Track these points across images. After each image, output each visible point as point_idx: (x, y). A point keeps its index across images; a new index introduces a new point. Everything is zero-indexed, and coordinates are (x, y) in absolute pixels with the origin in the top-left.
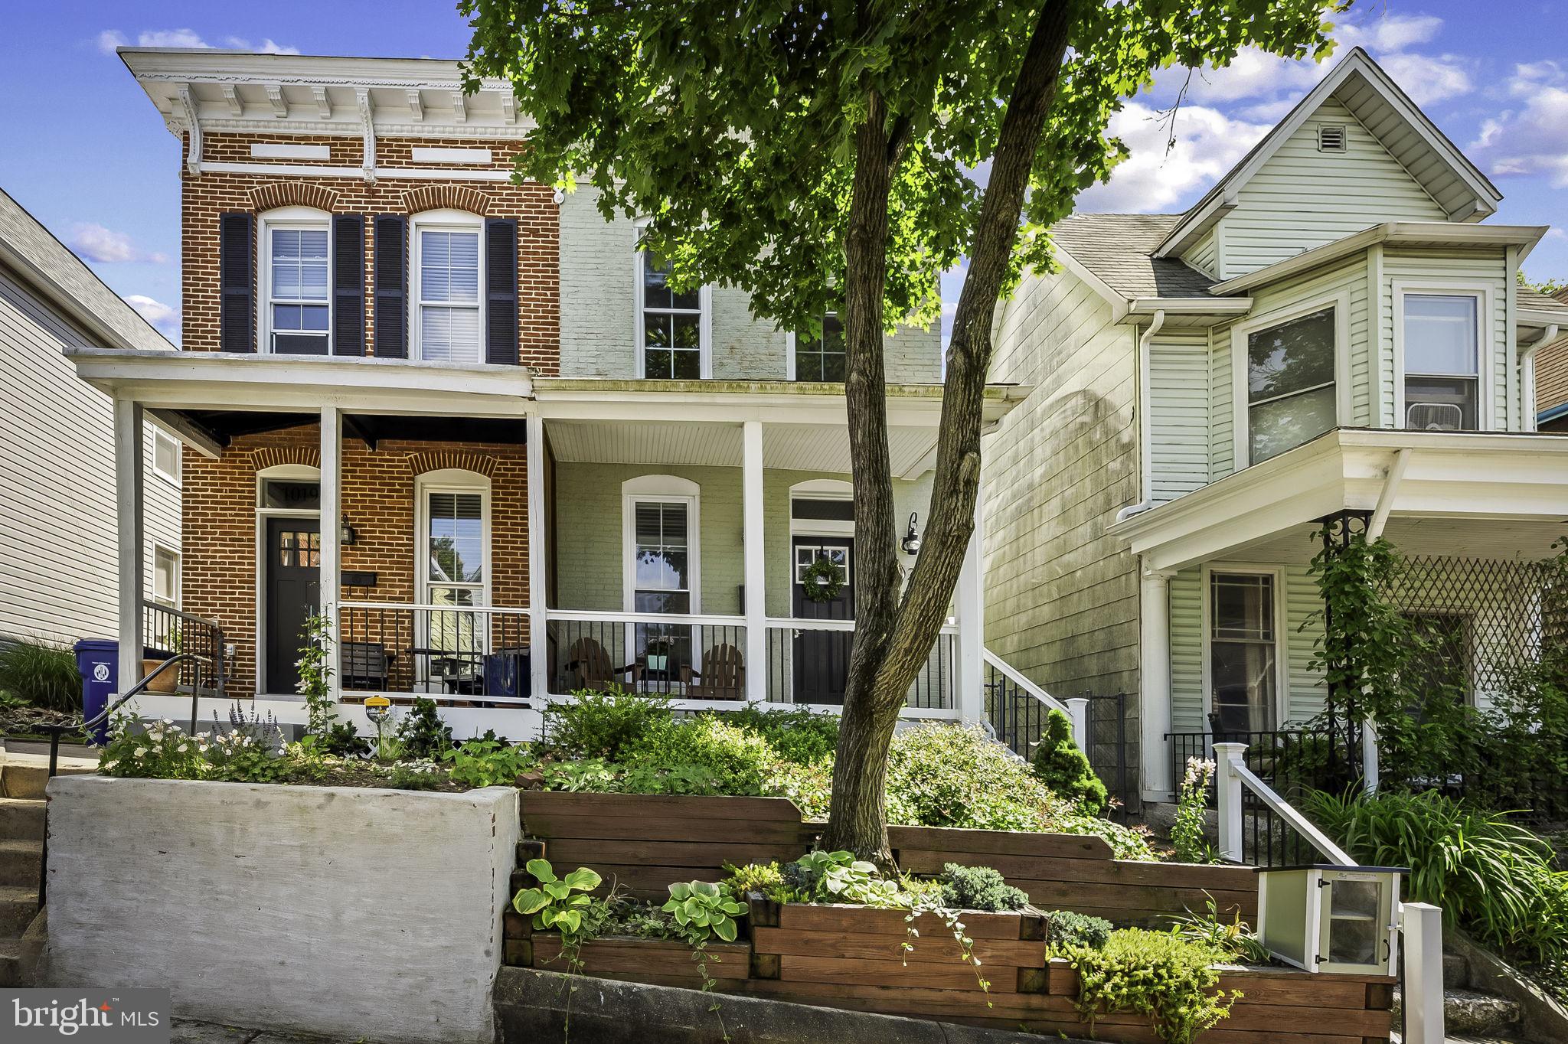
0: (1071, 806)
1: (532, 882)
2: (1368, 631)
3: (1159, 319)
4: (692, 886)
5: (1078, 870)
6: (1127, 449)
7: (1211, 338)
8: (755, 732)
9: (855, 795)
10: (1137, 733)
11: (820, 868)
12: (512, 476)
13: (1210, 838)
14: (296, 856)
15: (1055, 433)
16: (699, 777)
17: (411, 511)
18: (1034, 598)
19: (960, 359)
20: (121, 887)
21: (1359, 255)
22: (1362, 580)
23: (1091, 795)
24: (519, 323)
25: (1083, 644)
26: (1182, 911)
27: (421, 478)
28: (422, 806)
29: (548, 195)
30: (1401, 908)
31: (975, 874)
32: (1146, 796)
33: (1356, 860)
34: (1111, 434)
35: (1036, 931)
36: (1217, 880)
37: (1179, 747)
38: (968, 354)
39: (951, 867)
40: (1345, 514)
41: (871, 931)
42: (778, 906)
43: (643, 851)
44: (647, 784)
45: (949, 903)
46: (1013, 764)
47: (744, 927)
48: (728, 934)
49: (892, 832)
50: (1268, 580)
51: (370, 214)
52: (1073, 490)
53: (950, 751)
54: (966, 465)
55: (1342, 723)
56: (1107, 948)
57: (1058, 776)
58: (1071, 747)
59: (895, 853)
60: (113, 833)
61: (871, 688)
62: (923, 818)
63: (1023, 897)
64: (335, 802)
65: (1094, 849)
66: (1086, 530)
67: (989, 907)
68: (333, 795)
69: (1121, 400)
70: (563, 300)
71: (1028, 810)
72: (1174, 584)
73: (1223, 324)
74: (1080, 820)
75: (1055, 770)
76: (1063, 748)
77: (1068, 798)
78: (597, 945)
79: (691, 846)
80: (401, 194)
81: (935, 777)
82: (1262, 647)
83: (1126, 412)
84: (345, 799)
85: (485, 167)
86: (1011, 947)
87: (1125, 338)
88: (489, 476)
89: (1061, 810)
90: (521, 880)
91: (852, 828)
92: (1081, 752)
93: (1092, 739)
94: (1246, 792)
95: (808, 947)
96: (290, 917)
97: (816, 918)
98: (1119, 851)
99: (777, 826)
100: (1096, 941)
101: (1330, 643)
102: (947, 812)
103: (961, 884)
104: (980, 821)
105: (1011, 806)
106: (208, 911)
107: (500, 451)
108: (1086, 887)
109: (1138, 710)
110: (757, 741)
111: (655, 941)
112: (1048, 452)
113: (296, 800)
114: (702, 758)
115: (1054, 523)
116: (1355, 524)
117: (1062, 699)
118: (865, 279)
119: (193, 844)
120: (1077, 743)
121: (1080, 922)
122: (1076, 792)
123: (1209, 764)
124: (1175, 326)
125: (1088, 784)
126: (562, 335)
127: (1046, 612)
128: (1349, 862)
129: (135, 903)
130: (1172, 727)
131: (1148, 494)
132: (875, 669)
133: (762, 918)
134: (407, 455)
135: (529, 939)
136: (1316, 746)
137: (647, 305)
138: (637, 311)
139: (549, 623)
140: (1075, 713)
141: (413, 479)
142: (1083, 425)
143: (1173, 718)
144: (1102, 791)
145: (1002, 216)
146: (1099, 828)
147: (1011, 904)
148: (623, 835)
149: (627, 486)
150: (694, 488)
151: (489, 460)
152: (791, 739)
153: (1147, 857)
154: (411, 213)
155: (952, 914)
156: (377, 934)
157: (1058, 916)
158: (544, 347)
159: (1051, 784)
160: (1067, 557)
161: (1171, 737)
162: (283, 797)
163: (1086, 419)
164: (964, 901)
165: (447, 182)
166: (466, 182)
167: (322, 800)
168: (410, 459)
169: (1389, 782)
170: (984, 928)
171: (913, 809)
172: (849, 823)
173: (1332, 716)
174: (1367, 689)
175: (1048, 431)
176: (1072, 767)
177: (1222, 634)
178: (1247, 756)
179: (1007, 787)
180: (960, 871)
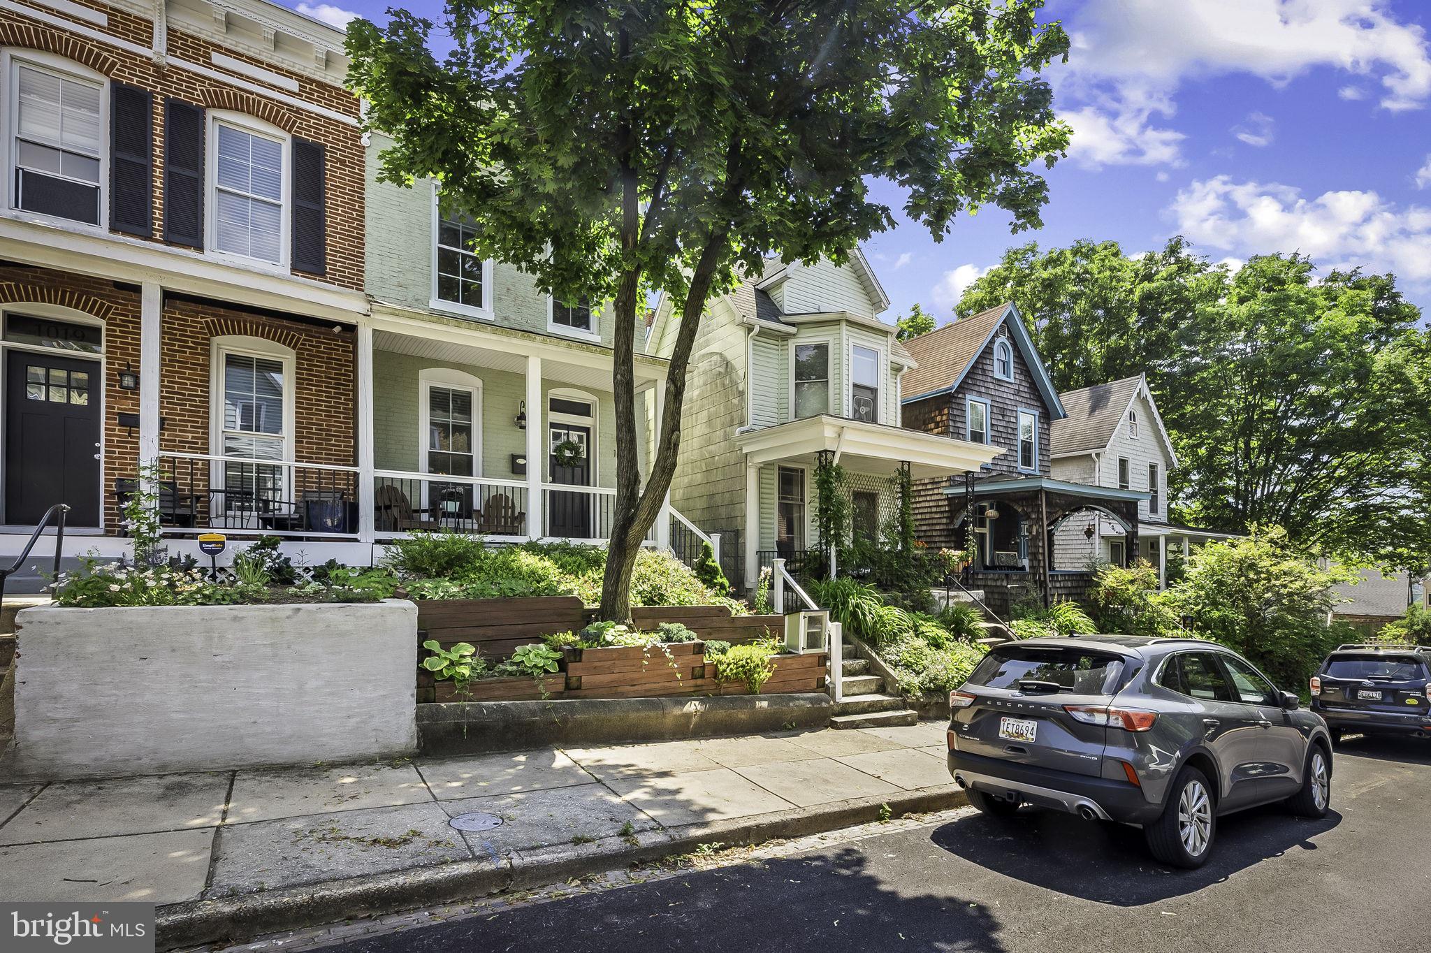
0: (713, 592)
1: (430, 653)
2: (833, 506)
3: (757, 329)
4: (529, 647)
5: (717, 622)
6: (741, 394)
7: (780, 343)
8: (545, 558)
9: (616, 592)
10: (744, 552)
11: (601, 631)
12: (317, 352)
13: (770, 604)
14: (269, 651)
15: (705, 372)
16: (520, 587)
17: (206, 368)
18: (692, 469)
19: (672, 388)
20: (99, 687)
21: (836, 322)
22: (831, 483)
23: (722, 586)
24: (326, 230)
25: (718, 499)
26: (758, 637)
27: (216, 340)
28: (368, 612)
29: (355, 136)
30: (829, 624)
31: (674, 627)
32: (748, 586)
33: (818, 606)
34: (734, 383)
35: (700, 649)
36: (770, 622)
37: (763, 559)
38: (676, 386)
39: (662, 624)
40: (826, 451)
41: (627, 658)
42: (581, 651)
43: (490, 632)
44: (485, 592)
45: (663, 641)
46: (686, 571)
47: (562, 664)
48: (554, 669)
49: (633, 610)
50: (802, 471)
51: (158, 93)
52: (714, 409)
53: (655, 566)
54: (674, 437)
55: (824, 547)
56: (728, 654)
57: (707, 577)
58: (713, 562)
59: (634, 621)
60: (91, 648)
61: (626, 536)
62: (644, 603)
63: (694, 635)
64: (300, 614)
65: (723, 611)
66: (720, 433)
67: (680, 640)
68: (299, 609)
69: (738, 364)
70: (368, 222)
71: (694, 595)
72: (762, 471)
73: (786, 337)
74: (718, 599)
75: (706, 574)
76: (709, 562)
77: (712, 588)
78: (478, 684)
79: (520, 627)
80: (198, 88)
81: (649, 580)
82: (800, 506)
83: (741, 373)
84: (309, 611)
85: (291, 93)
86: (690, 659)
87: (741, 333)
88: (294, 348)
89: (709, 595)
90: (423, 653)
91: (614, 609)
92: (717, 564)
93: (723, 554)
94: (785, 582)
95: (596, 670)
96: (262, 691)
97: (600, 655)
98: (734, 612)
99: (569, 612)
100: (724, 651)
101: (820, 510)
102: (656, 599)
103: (667, 632)
104: (673, 601)
105: (687, 593)
106: (187, 696)
107: (304, 330)
108: (719, 630)
109: (745, 539)
110: (548, 563)
111: (512, 678)
112: (701, 383)
113: (268, 615)
114: (516, 574)
115: (704, 425)
116: (829, 456)
117: (708, 533)
118: (626, 329)
119: (173, 651)
120: (715, 560)
121: (717, 644)
122: (715, 585)
123: (770, 569)
124: (764, 333)
125: (720, 580)
126: (367, 249)
127: (699, 478)
128: (816, 608)
129: (114, 698)
130: (760, 547)
131: (750, 423)
132: (629, 527)
133: (572, 658)
134: (202, 318)
135: (433, 687)
136: (815, 558)
137: (441, 242)
138: (433, 246)
139: (376, 478)
140: (713, 542)
141: (208, 339)
142: (720, 373)
143: (760, 543)
144: (727, 584)
145: (691, 325)
146: (725, 602)
147: (689, 638)
148: (476, 623)
149: (423, 373)
150: (478, 382)
151: (293, 336)
152: (567, 562)
153: (745, 614)
154: (208, 106)
155: (665, 645)
156: (332, 694)
157: (708, 643)
158: (349, 254)
159: (704, 581)
160: (711, 448)
161: (759, 553)
162: (257, 613)
163: (722, 370)
164: (669, 639)
165: (252, 93)
166: (273, 100)
167: (290, 613)
168: (206, 322)
169: (838, 575)
170: (678, 651)
171: (639, 599)
172: (613, 606)
173: (820, 543)
174: (832, 532)
175: (701, 370)
176: (713, 572)
177: (783, 498)
178: (786, 565)
179: (683, 584)
180: (666, 626)
